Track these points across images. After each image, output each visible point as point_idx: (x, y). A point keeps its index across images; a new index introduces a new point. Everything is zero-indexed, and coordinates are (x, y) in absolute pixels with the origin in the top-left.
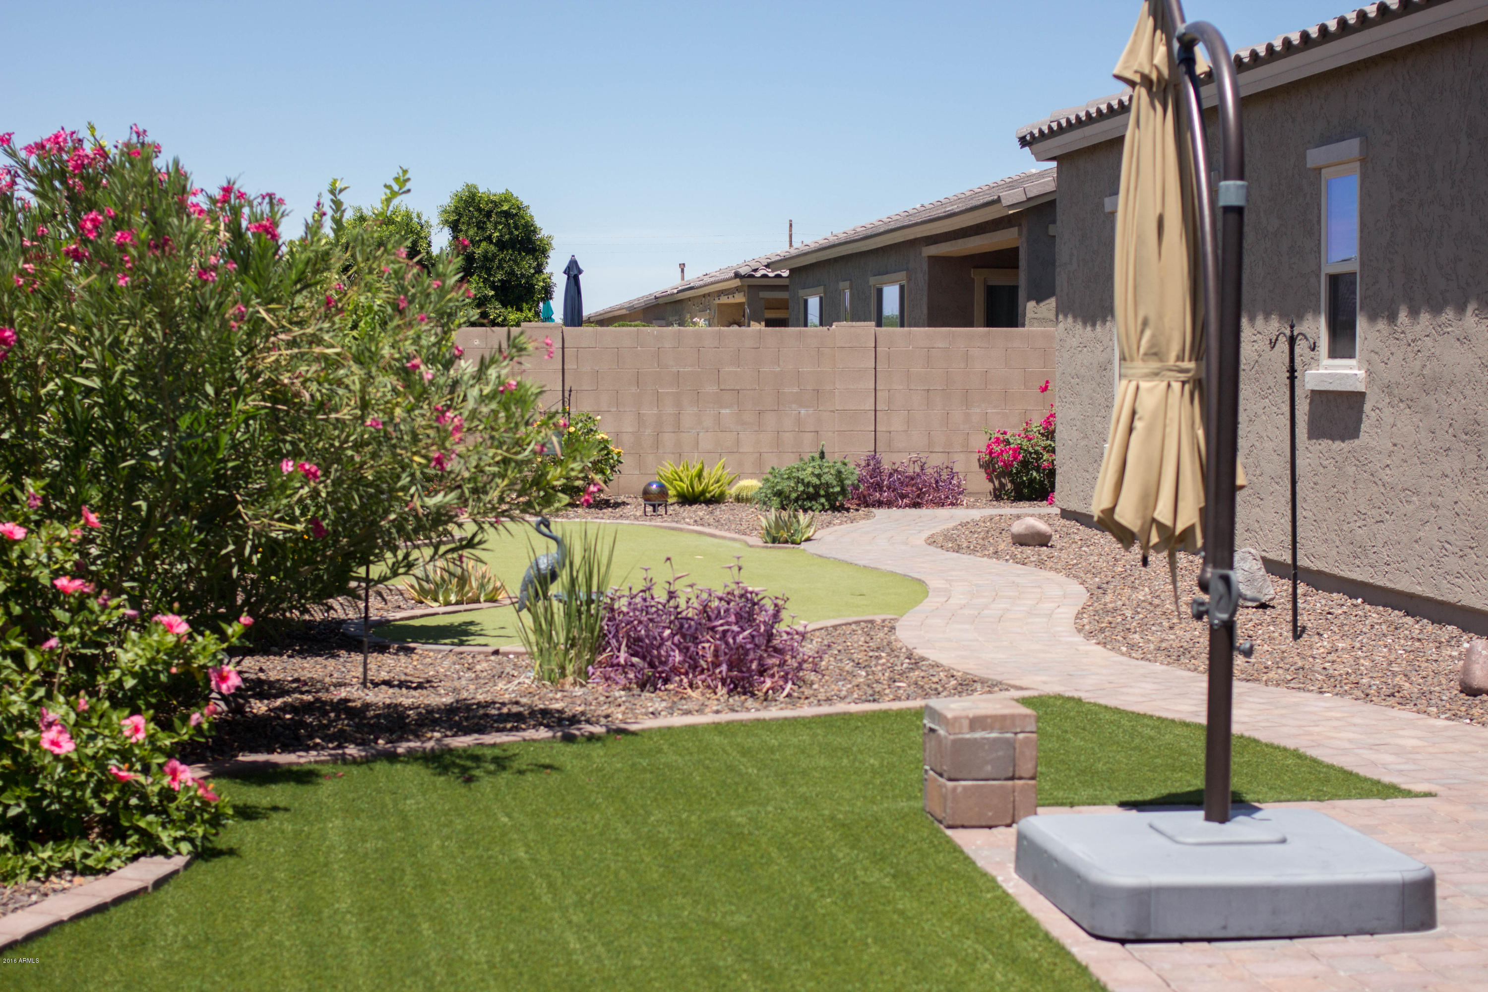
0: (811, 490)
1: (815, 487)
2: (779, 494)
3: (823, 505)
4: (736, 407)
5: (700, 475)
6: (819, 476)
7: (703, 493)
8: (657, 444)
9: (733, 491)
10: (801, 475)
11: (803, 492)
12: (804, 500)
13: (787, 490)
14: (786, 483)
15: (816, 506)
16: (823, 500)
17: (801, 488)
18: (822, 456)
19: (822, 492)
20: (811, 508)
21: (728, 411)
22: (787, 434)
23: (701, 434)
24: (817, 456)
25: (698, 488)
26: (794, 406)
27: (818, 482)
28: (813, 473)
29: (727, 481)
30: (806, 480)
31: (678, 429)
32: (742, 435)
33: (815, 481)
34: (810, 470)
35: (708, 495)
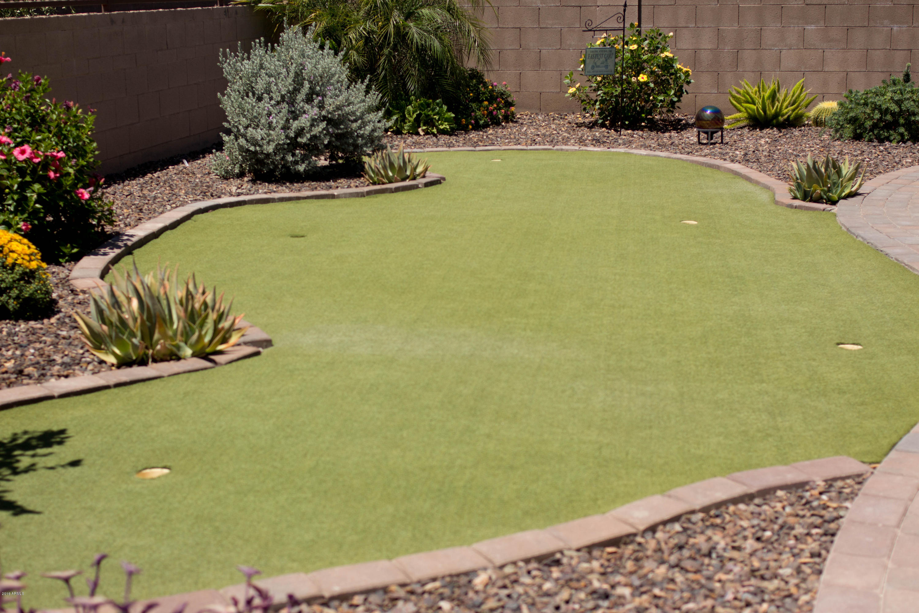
0: (889, 117)
1: (893, 114)
2: (853, 121)
3: (902, 135)
4: (822, 23)
5: (773, 97)
6: (899, 103)
7: (777, 115)
8: (737, 61)
9: (812, 113)
10: (879, 100)
11: (880, 120)
12: (882, 129)
13: (862, 116)
14: (861, 109)
15: (894, 135)
16: (902, 130)
17: (877, 116)
18: (907, 78)
19: (902, 121)
20: (888, 139)
21: (813, 27)
22: (878, 52)
23: (784, 52)
24: (901, 77)
25: (771, 111)
26: (886, 22)
27: (897, 110)
28: (892, 98)
29: (804, 103)
30: (884, 107)
31: (759, 46)
32: (828, 54)
33: (894, 108)
34: (889, 95)
35: (781, 119)
